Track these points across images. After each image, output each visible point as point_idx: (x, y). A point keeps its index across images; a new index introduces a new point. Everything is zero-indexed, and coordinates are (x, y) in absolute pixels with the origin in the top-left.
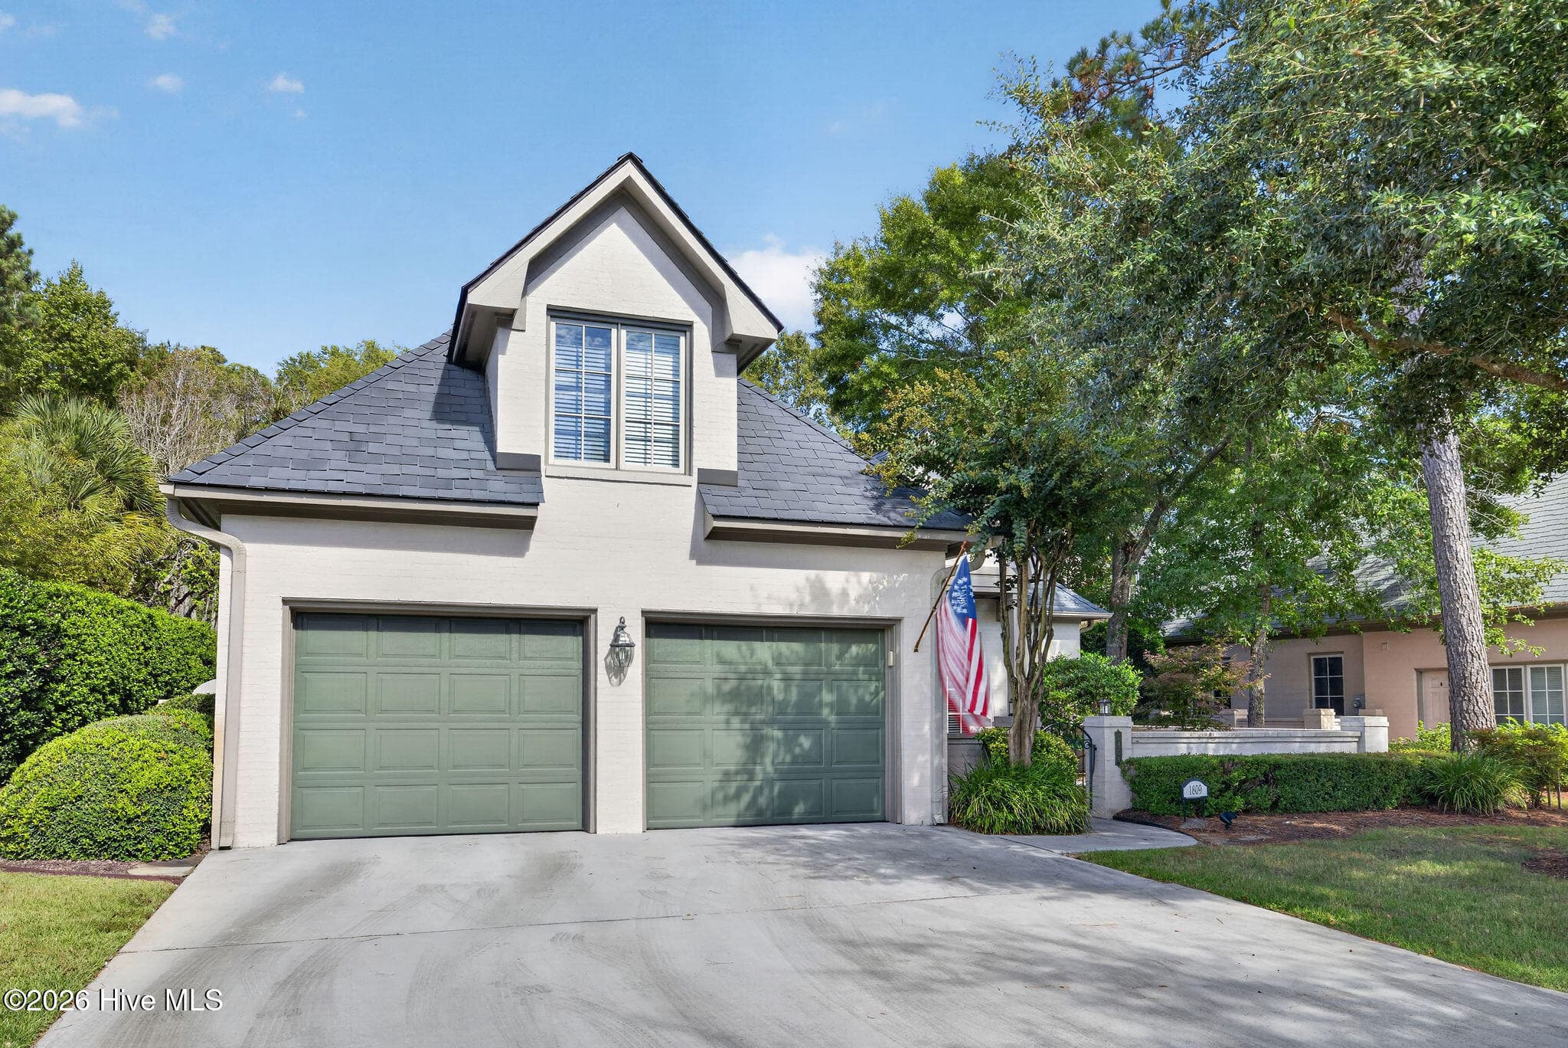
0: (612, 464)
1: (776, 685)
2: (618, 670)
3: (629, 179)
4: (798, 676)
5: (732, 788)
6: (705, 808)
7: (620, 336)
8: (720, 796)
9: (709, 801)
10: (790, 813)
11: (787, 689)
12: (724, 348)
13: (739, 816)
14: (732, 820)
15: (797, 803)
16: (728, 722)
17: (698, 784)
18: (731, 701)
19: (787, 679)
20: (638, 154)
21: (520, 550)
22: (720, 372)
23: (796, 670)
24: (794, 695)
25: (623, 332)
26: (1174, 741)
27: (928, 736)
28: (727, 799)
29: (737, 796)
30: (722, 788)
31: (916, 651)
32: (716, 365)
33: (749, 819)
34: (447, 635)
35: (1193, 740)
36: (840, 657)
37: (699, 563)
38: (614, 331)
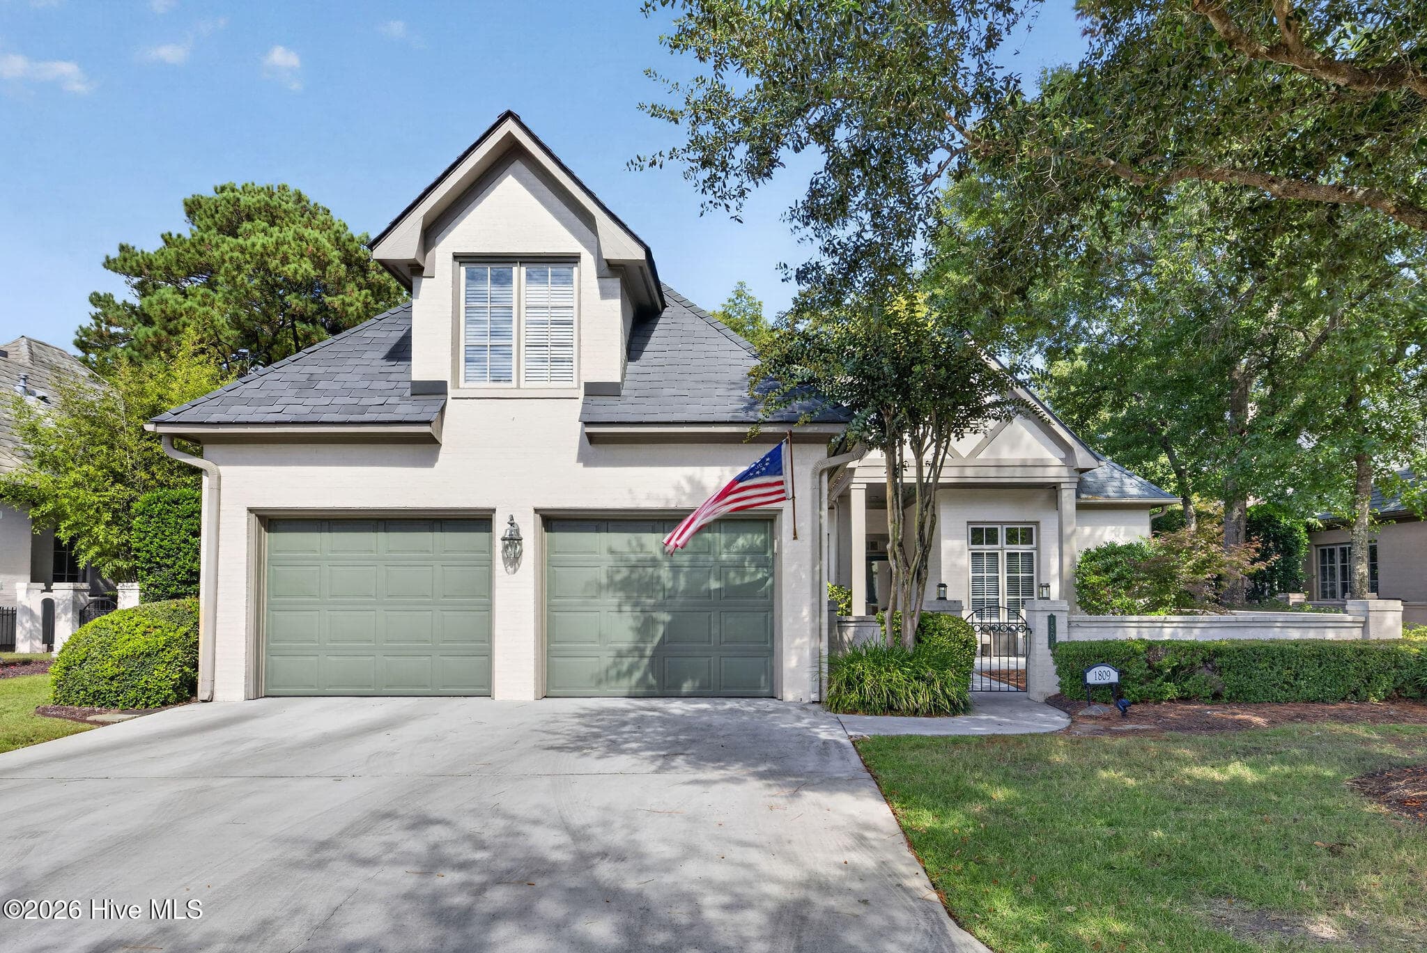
0: (514, 384)
1: (665, 574)
2: (514, 561)
3: (509, 134)
4: (686, 564)
5: (626, 663)
6: (599, 682)
7: (519, 273)
8: (613, 672)
9: (603, 676)
10: (680, 687)
11: (675, 578)
12: (607, 272)
13: (631, 688)
14: (625, 691)
15: (686, 680)
16: (620, 605)
17: (594, 659)
18: (621, 589)
19: (675, 569)
20: (515, 111)
21: (430, 461)
22: (605, 294)
23: (684, 560)
24: (682, 583)
25: (523, 269)
26: (1120, 625)
27: (807, 619)
28: (619, 675)
29: (630, 672)
30: (615, 664)
31: (795, 538)
32: (602, 288)
33: (641, 690)
34: (383, 534)
35: (1144, 625)
36: (728, 546)
37: (585, 465)
38: (515, 269)
